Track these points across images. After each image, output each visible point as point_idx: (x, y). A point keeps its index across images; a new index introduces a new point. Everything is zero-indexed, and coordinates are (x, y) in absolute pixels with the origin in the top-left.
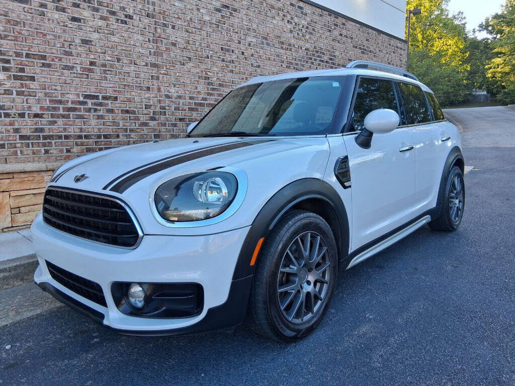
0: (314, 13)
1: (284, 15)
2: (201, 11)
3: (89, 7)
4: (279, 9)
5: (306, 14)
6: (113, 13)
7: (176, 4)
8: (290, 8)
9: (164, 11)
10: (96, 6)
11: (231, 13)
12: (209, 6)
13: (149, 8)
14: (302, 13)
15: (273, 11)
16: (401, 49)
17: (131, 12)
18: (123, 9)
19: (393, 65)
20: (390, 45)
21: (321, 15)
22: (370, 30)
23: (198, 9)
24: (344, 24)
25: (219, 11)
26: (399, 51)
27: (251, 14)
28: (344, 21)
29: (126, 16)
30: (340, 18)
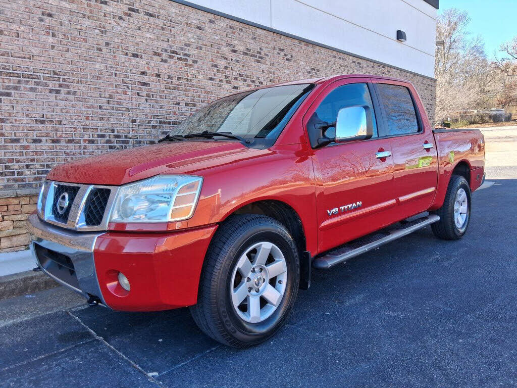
0: (368, 66)
1: (349, 70)
2: (299, 74)
3: (242, 79)
4: (346, 66)
5: (363, 68)
6: (253, 82)
7: (286, 71)
8: (353, 65)
9: (280, 77)
10: (245, 78)
11: (316, 73)
12: (304, 70)
13: (271, 76)
14: (360, 67)
15: (342, 68)
16: (432, 86)
17: (262, 80)
18: (258, 78)
19: (425, 99)
20: (423, 84)
21: (373, 67)
22: (408, 74)
23: (297, 73)
24: (389, 72)
25: (309, 72)
26: (430, 87)
27: (328, 72)
28: (389, 69)
29: (260, 83)
30: (386, 67)
